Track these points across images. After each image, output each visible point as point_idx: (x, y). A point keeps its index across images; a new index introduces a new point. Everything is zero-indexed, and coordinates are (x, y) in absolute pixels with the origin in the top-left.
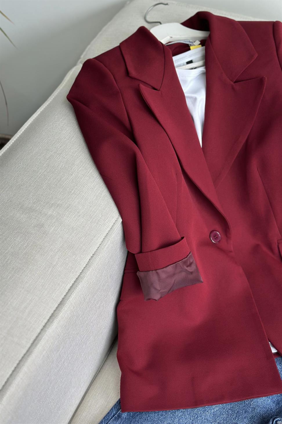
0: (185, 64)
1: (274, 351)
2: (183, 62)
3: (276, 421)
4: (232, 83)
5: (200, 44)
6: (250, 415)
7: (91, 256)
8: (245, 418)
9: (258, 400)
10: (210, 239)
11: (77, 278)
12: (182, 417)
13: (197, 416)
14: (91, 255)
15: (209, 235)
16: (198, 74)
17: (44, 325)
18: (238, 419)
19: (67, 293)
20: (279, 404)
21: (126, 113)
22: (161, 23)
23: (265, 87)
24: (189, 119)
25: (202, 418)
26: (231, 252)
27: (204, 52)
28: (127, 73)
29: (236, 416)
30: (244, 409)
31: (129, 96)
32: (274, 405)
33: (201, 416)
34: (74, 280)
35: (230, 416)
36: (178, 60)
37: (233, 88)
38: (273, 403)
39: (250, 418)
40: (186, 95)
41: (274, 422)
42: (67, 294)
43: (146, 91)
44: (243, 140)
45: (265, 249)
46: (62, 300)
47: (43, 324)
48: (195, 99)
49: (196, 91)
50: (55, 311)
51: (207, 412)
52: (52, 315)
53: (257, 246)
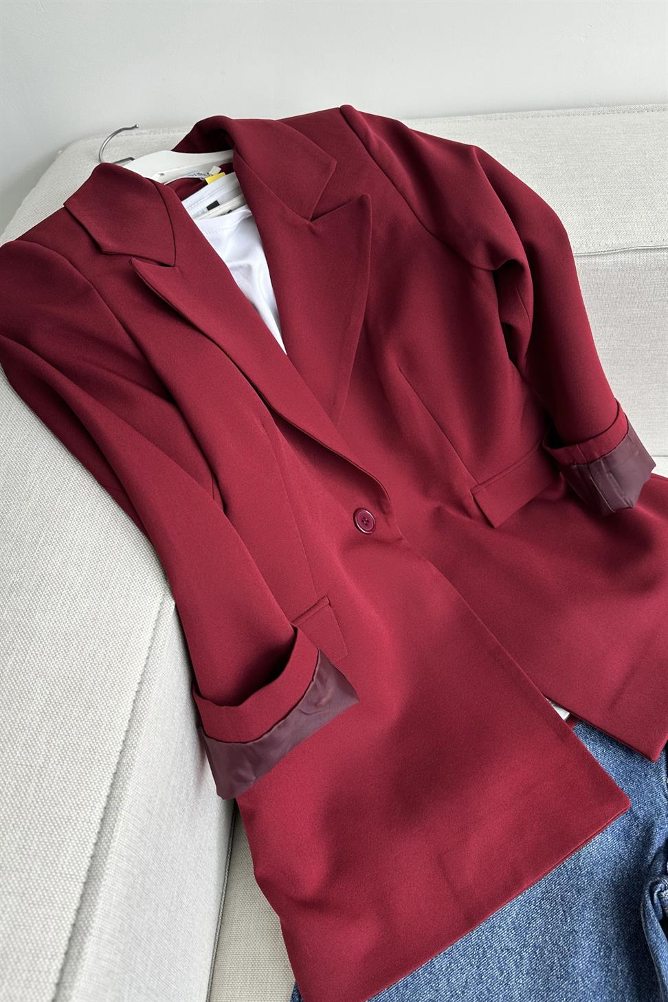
0: (206, 210)
1: (564, 715)
2: (200, 209)
3: (659, 892)
4: (308, 222)
5: (220, 172)
6: (591, 895)
7: (136, 690)
8: (584, 907)
9: (590, 848)
10: (357, 529)
11: (116, 773)
12: (452, 970)
13: (481, 950)
14: (136, 687)
15: (353, 522)
16: (239, 222)
17: (56, 981)
18: (572, 919)
19: (99, 833)
20: (629, 837)
21: (119, 325)
22: (132, 159)
23: (371, 213)
24: (248, 309)
25: (496, 951)
26: (401, 539)
27: (237, 180)
28: (97, 247)
29: (564, 912)
30: (573, 886)
31: (116, 290)
32: (622, 843)
33: (490, 947)
34: (108, 782)
35: (552, 916)
36: (193, 205)
37: (313, 232)
38: (618, 840)
39: (594, 901)
40: (229, 265)
41: (656, 897)
42: (99, 838)
43: (149, 272)
44: (358, 323)
45: (452, 512)
46: (92, 865)
47: (54, 978)
48: (249, 269)
49: (245, 254)
50: (79, 911)
51: (499, 927)
52: (73, 931)
53: (439, 509)
